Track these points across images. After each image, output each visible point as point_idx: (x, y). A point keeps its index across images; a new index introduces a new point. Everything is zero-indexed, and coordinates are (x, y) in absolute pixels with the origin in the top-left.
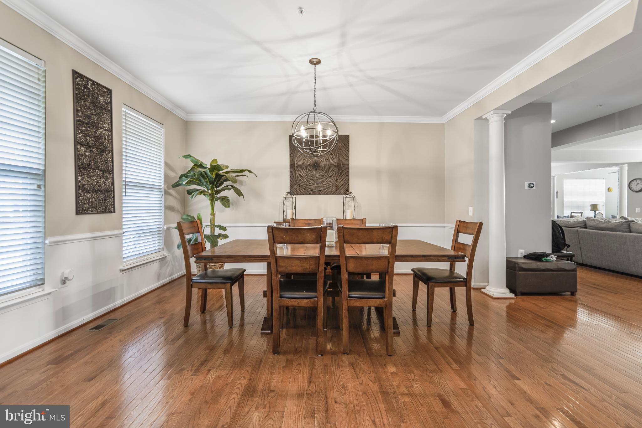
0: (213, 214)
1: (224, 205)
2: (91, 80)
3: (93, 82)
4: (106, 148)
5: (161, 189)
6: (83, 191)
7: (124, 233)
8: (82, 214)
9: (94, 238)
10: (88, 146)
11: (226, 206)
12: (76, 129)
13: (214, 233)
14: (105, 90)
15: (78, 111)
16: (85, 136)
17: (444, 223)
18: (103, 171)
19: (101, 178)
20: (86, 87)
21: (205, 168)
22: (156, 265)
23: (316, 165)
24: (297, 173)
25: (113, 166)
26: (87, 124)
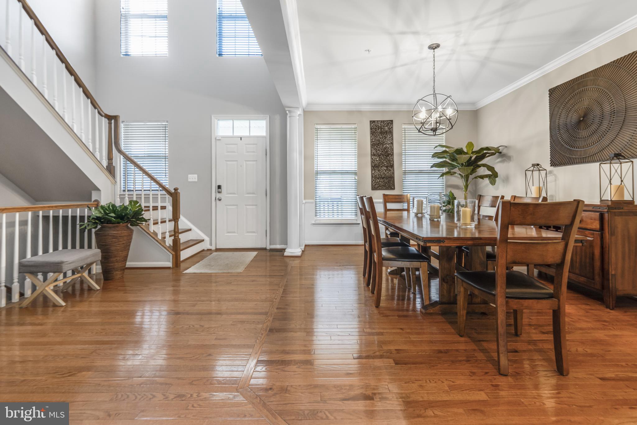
2: (379, 121)
3: (382, 121)
4: (389, 153)
6: (375, 178)
8: (374, 190)
10: (379, 155)
12: (372, 148)
14: (389, 122)
15: (372, 139)
16: (377, 150)
18: (387, 167)
19: (386, 171)
20: (377, 126)
23: (582, 119)
25: (393, 163)
26: (378, 144)
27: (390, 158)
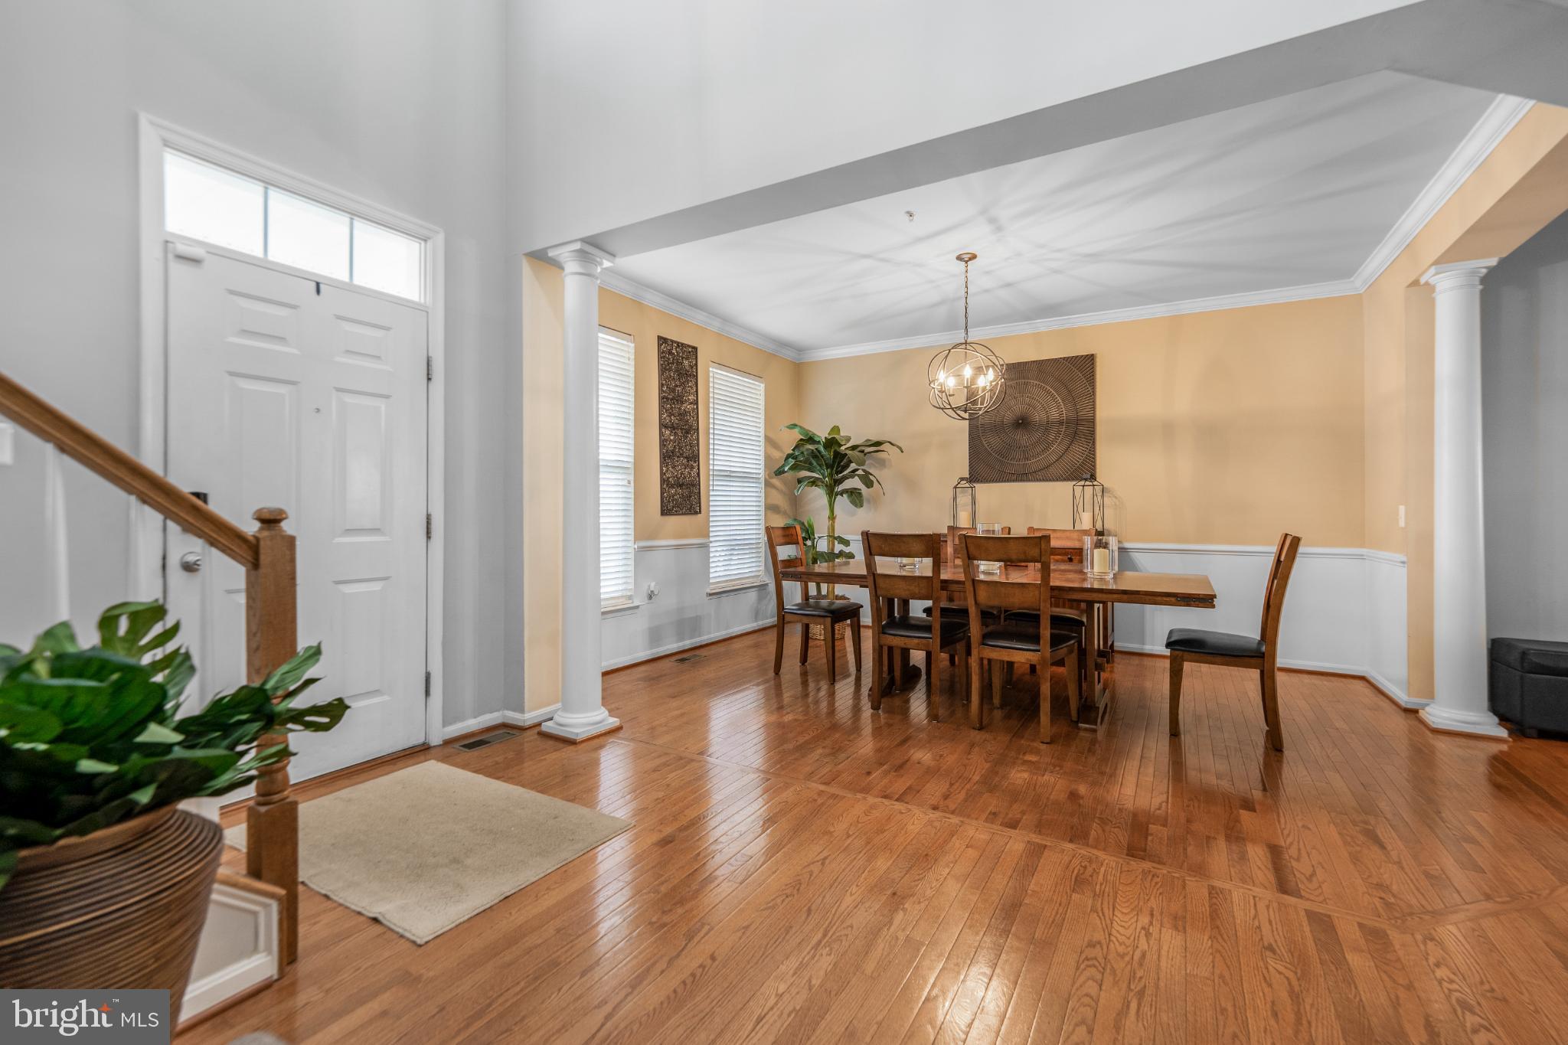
0: (832, 518)
1: (854, 503)
2: (675, 342)
3: (678, 343)
4: (691, 426)
5: (759, 478)
6: (667, 485)
7: (711, 542)
8: (666, 514)
9: (678, 547)
10: (673, 428)
11: (856, 506)
12: (661, 407)
13: (833, 549)
14: (690, 350)
15: (663, 385)
16: (671, 415)
17: (1362, 546)
18: (688, 458)
19: (685, 468)
20: (670, 353)
21: (819, 442)
22: (752, 595)
23: (1020, 422)
24: (983, 440)
25: (698, 450)
26: (672, 399)
27: (692, 436)
